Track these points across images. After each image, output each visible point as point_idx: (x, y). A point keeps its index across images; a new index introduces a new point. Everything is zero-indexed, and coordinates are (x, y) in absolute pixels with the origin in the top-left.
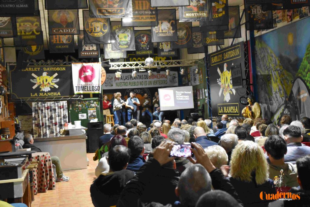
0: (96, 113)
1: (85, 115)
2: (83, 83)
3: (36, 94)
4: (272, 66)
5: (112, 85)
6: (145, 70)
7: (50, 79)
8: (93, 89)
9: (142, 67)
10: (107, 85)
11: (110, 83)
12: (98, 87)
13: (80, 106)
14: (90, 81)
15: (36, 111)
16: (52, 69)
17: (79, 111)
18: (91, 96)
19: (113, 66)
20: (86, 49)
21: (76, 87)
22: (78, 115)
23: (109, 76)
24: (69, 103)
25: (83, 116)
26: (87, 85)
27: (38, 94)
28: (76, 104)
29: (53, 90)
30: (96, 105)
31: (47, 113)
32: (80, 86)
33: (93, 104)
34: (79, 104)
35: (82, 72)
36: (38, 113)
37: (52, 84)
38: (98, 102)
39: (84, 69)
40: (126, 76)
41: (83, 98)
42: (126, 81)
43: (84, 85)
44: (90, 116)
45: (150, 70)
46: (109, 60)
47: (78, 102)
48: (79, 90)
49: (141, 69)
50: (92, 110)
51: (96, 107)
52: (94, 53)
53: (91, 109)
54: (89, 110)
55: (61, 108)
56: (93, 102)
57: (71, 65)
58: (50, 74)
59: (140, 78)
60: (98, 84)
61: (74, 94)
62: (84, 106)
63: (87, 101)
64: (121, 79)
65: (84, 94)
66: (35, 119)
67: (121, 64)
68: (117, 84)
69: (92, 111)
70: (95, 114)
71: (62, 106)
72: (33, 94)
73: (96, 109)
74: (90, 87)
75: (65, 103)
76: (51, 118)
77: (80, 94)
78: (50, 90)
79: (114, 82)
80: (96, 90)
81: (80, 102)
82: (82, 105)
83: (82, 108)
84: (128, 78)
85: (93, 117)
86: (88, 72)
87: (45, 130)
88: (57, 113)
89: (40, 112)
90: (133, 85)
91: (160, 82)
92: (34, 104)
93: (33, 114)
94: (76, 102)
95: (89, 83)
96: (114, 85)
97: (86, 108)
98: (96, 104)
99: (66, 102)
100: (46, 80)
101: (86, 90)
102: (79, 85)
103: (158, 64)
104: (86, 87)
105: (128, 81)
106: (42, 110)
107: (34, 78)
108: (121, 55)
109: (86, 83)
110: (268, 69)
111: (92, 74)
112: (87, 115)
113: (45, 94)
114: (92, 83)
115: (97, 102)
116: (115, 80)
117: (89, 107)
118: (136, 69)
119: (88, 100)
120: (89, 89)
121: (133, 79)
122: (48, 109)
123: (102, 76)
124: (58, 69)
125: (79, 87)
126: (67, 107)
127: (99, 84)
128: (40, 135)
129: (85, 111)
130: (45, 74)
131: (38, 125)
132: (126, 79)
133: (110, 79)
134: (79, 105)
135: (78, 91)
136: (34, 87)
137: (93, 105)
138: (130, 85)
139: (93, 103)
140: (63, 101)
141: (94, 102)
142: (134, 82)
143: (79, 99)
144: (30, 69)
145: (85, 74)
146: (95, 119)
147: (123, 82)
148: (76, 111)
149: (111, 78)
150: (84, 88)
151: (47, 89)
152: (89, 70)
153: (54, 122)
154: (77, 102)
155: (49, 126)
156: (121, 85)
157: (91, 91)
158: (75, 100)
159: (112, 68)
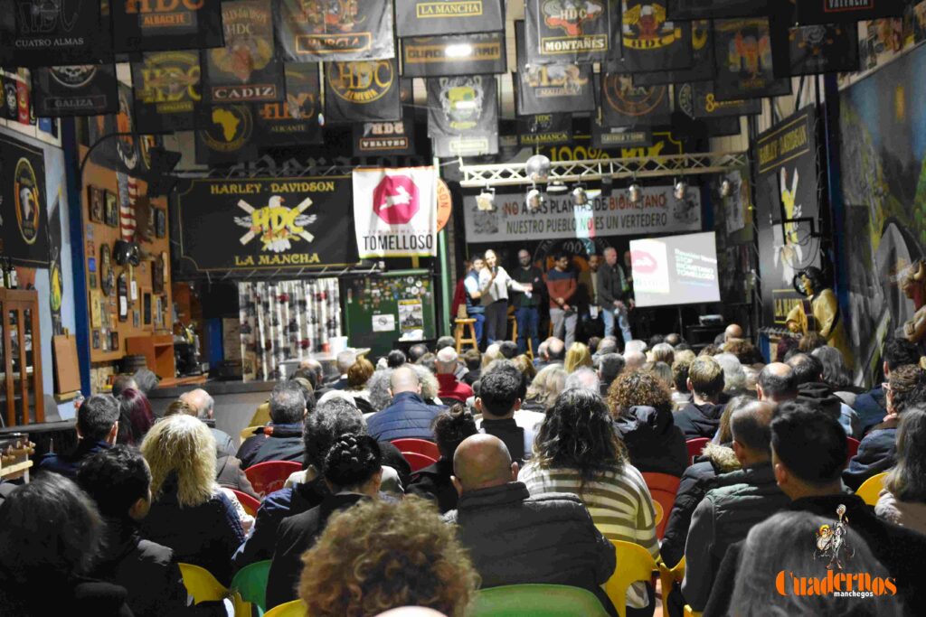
0: (421, 313)
1: (391, 318)
2: (384, 226)
3: (250, 260)
4: (870, 180)
5: (495, 231)
6: (565, 188)
7: (289, 215)
8: (414, 245)
9: (557, 180)
10: (480, 229)
12: (429, 238)
13: (376, 294)
14: (405, 221)
15: (250, 306)
16: (294, 187)
17: (373, 306)
18: (416, 263)
19: (471, 177)
20: (375, 132)
21: (366, 238)
22: (371, 318)
24: (345, 283)
25: (385, 322)
26: (397, 231)
27: (256, 260)
28: (364, 286)
29: (298, 246)
30: (423, 291)
31: (282, 312)
32: (377, 236)
33: (414, 288)
34: (372, 288)
35: (383, 196)
36: (255, 314)
37: (295, 230)
38: (429, 283)
39: (388, 186)
41: (386, 270)
42: (538, 217)
43: (388, 232)
44: (404, 323)
45: (578, 186)
46: (460, 158)
47: (371, 282)
48: (373, 247)
49: (552, 185)
50: (411, 304)
51: (423, 297)
52: (396, 143)
53: (407, 301)
54: (402, 304)
55: (320, 300)
56: (413, 280)
57: (351, 175)
58: (290, 201)
60: (427, 228)
61: (357, 259)
62: (387, 293)
63: (395, 277)
64: (524, 210)
65: (385, 259)
66: (247, 329)
67: (496, 171)
68: (510, 228)
69: (410, 308)
70: (419, 316)
71: (322, 293)
72: (243, 258)
73: (421, 300)
74: (404, 237)
75: (331, 285)
76: (293, 326)
77: (376, 259)
78: (288, 246)
79: (500, 220)
80: (422, 246)
81: (377, 282)
83: (382, 299)
84: (543, 210)
85: (411, 324)
86: (397, 194)
87: (273, 360)
88: (309, 314)
89: (260, 308)
91: (642, 220)
92: (243, 287)
93: (242, 314)
94: (364, 281)
95: (401, 226)
96: (502, 227)
98: (422, 286)
99: (335, 282)
100: (280, 220)
101: (394, 245)
102: (374, 232)
103: (606, 169)
104: (393, 240)
105: (545, 217)
106: (266, 305)
107: (243, 214)
108: (482, 145)
109: (394, 226)
110: (863, 189)
111: (410, 201)
112: (397, 318)
113: (276, 259)
114: (411, 227)
115: (426, 283)
116: (505, 215)
117: (402, 295)
119: (399, 276)
120: (401, 245)
121: (558, 212)
122: (282, 302)
123: (440, 205)
124: (313, 187)
125: (373, 239)
126: (338, 295)
127: (430, 231)
128: (260, 375)
129: (390, 308)
130: (275, 201)
131: (254, 348)
132: (538, 210)
134: (374, 291)
135: (372, 249)
136: (245, 240)
137: (414, 291)
138: (550, 229)
139: (414, 285)
140: (325, 280)
141: (416, 280)
142: (564, 220)
143: (372, 273)
144: (233, 188)
145: (391, 200)
146: (415, 330)
147: (530, 222)
148: (366, 307)
150: (387, 241)
151: (279, 244)
152: (401, 189)
153: (300, 339)
154: (368, 281)
155: (287, 351)
156: (524, 229)
157: (408, 249)
158: (362, 277)
159: (465, 183)
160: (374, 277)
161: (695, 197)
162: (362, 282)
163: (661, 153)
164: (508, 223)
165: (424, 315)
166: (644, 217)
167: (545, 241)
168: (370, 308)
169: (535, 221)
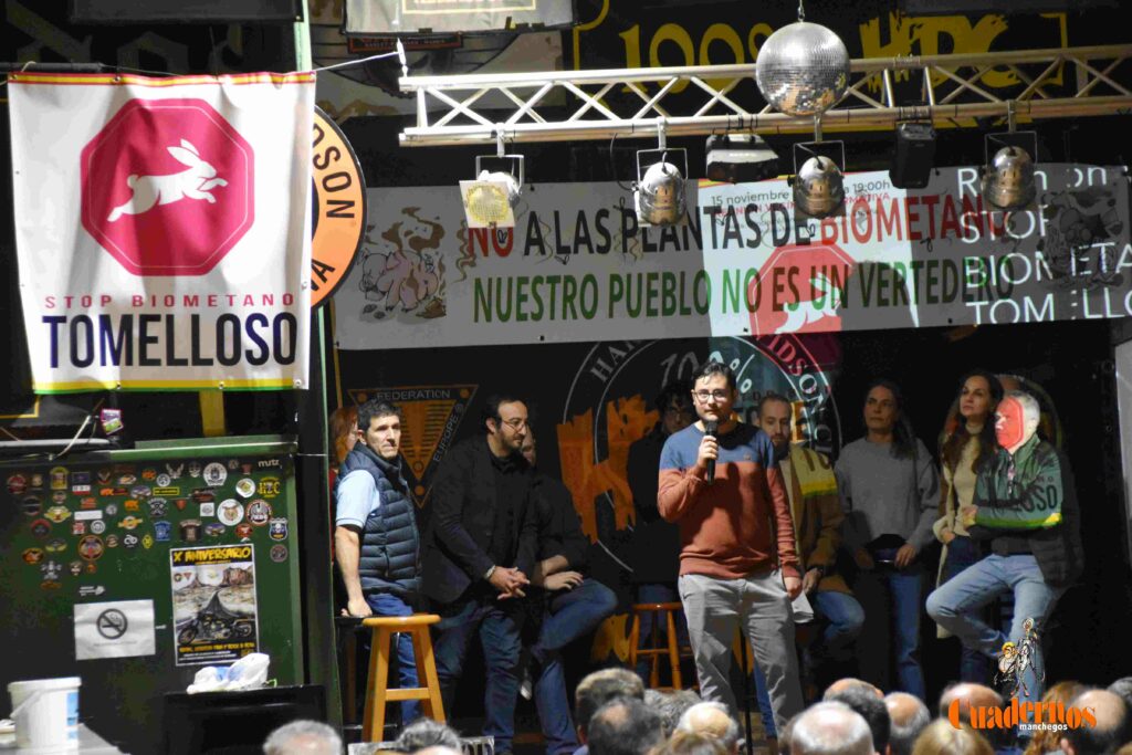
0: (251, 592)
1: (140, 612)
2: (120, 282)
5: (437, 310)
6: (769, 155)
8: (229, 352)
9: (740, 126)
10: (382, 304)
11: (412, 282)
12: (284, 324)
13: (88, 523)
14: (203, 263)
17: (76, 570)
18: (213, 414)
19: (437, 111)
21: (54, 321)
22: (71, 613)
23: (410, 211)
25: (122, 627)
26: (169, 300)
28: (46, 497)
32: (94, 315)
33: (230, 503)
34: (75, 503)
38: (283, 480)
39: (139, 140)
40: (581, 217)
41: (127, 437)
42: (582, 263)
43: (136, 301)
44: (191, 628)
45: (818, 151)
46: (400, 45)
47: (71, 482)
48: (82, 356)
49: (723, 143)
50: (216, 560)
51: (261, 535)
53: (200, 551)
54: (182, 562)
56: (223, 476)
59: (728, 235)
60: (278, 291)
61: (28, 397)
62: (130, 523)
63: (159, 465)
64: (534, 241)
65: (124, 399)
67: (525, 94)
68: (485, 301)
69: (211, 575)
70: (243, 602)
73: (251, 548)
74: (195, 319)
77: (96, 399)
79: (452, 273)
80: (257, 353)
81: (93, 482)
82: (112, 510)
83: (113, 543)
84: (598, 239)
85: (220, 635)
86: (179, 167)
90: (656, 303)
91: (932, 282)
94: (47, 478)
95: (184, 284)
96: (459, 301)
97: (148, 542)
98: (257, 496)
101: (157, 351)
102: (87, 301)
103: (908, 90)
104: (156, 329)
105: (604, 267)
109: (160, 282)
111: (216, 191)
112: (163, 613)
114: (222, 284)
115: (270, 484)
116: (468, 259)
117: (184, 527)
118: (670, 141)
119: (175, 462)
120: (183, 349)
121: (649, 248)
123: (324, 208)
125: (81, 327)
127: (289, 299)
129: (140, 574)
132: (578, 241)
133: (417, 244)
134: (80, 516)
135: (76, 362)
137: (228, 513)
138: (620, 306)
139: (228, 491)
141: (235, 475)
142: (668, 276)
145: (150, 187)
146: (239, 654)
147: (553, 280)
148: (51, 570)
149: (427, 235)
150: (130, 335)
152: (184, 151)
154: (60, 474)
156: (530, 307)
157: (209, 362)
158: (40, 463)
159: (422, 132)
160: (86, 464)
161: (1112, 203)
162: (37, 480)
163: (998, 44)
164: (478, 282)
165: (261, 601)
166: (937, 272)
167: (603, 348)
168: (65, 573)
169: (569, 279)
